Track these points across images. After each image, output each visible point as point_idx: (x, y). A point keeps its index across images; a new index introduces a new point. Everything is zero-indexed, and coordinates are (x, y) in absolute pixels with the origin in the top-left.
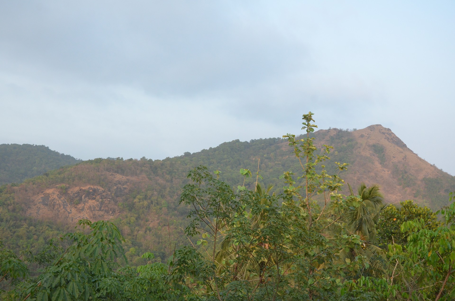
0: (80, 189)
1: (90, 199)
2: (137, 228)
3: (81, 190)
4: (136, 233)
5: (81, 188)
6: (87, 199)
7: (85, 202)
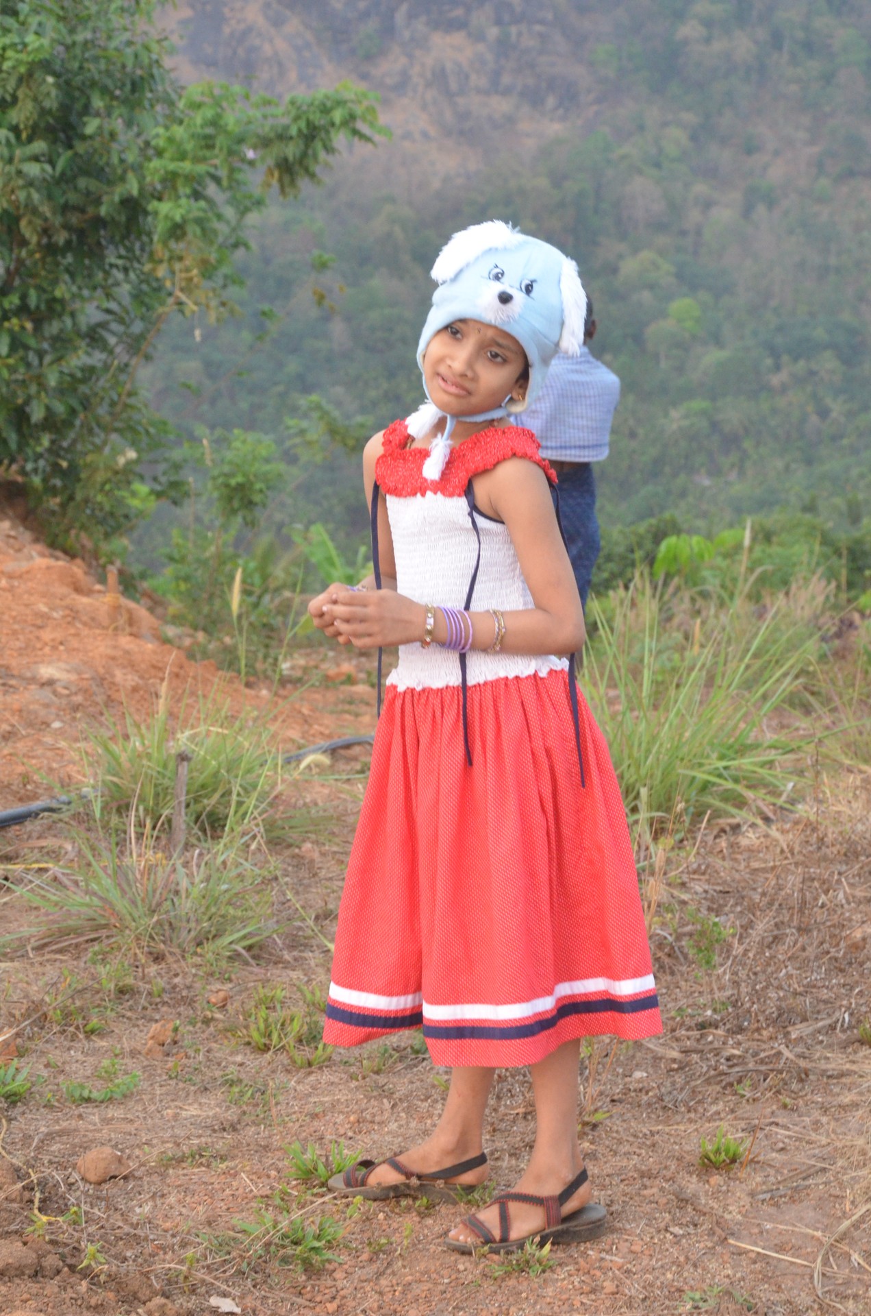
2: (700, 188)
4: (694, 216)
6: (420, 25)
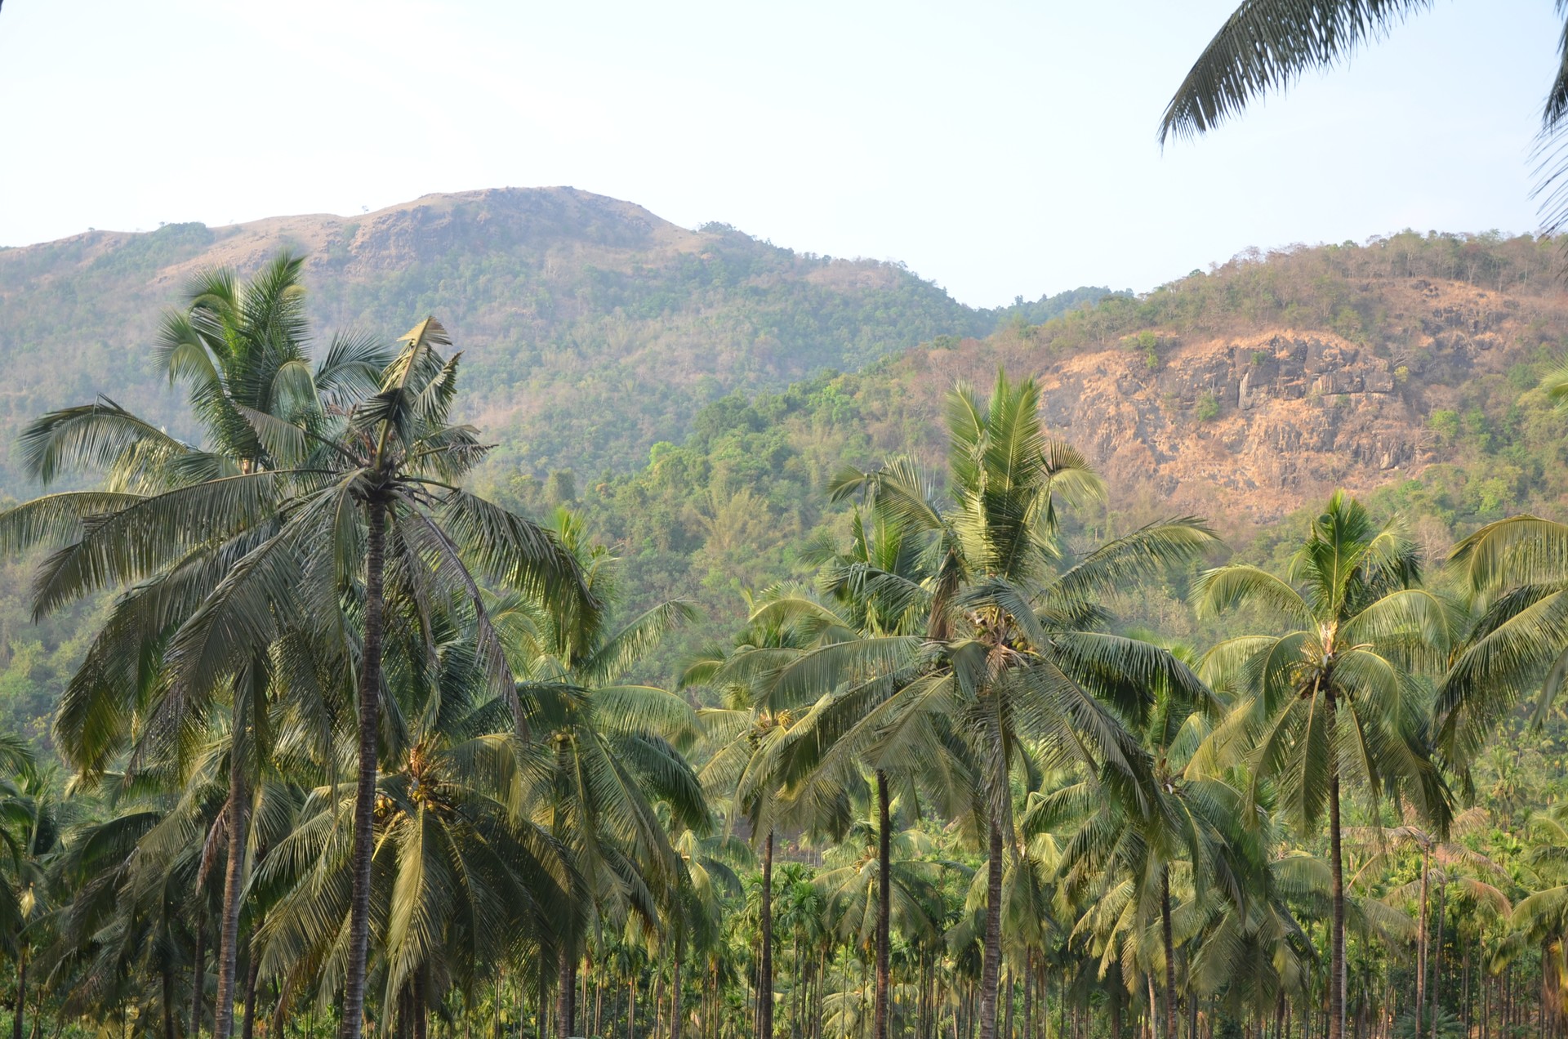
0: (1232, 350)
1: (1275, 394)
3: (1231, 352)
5: (1232, 344)
7: (1249, 412)
